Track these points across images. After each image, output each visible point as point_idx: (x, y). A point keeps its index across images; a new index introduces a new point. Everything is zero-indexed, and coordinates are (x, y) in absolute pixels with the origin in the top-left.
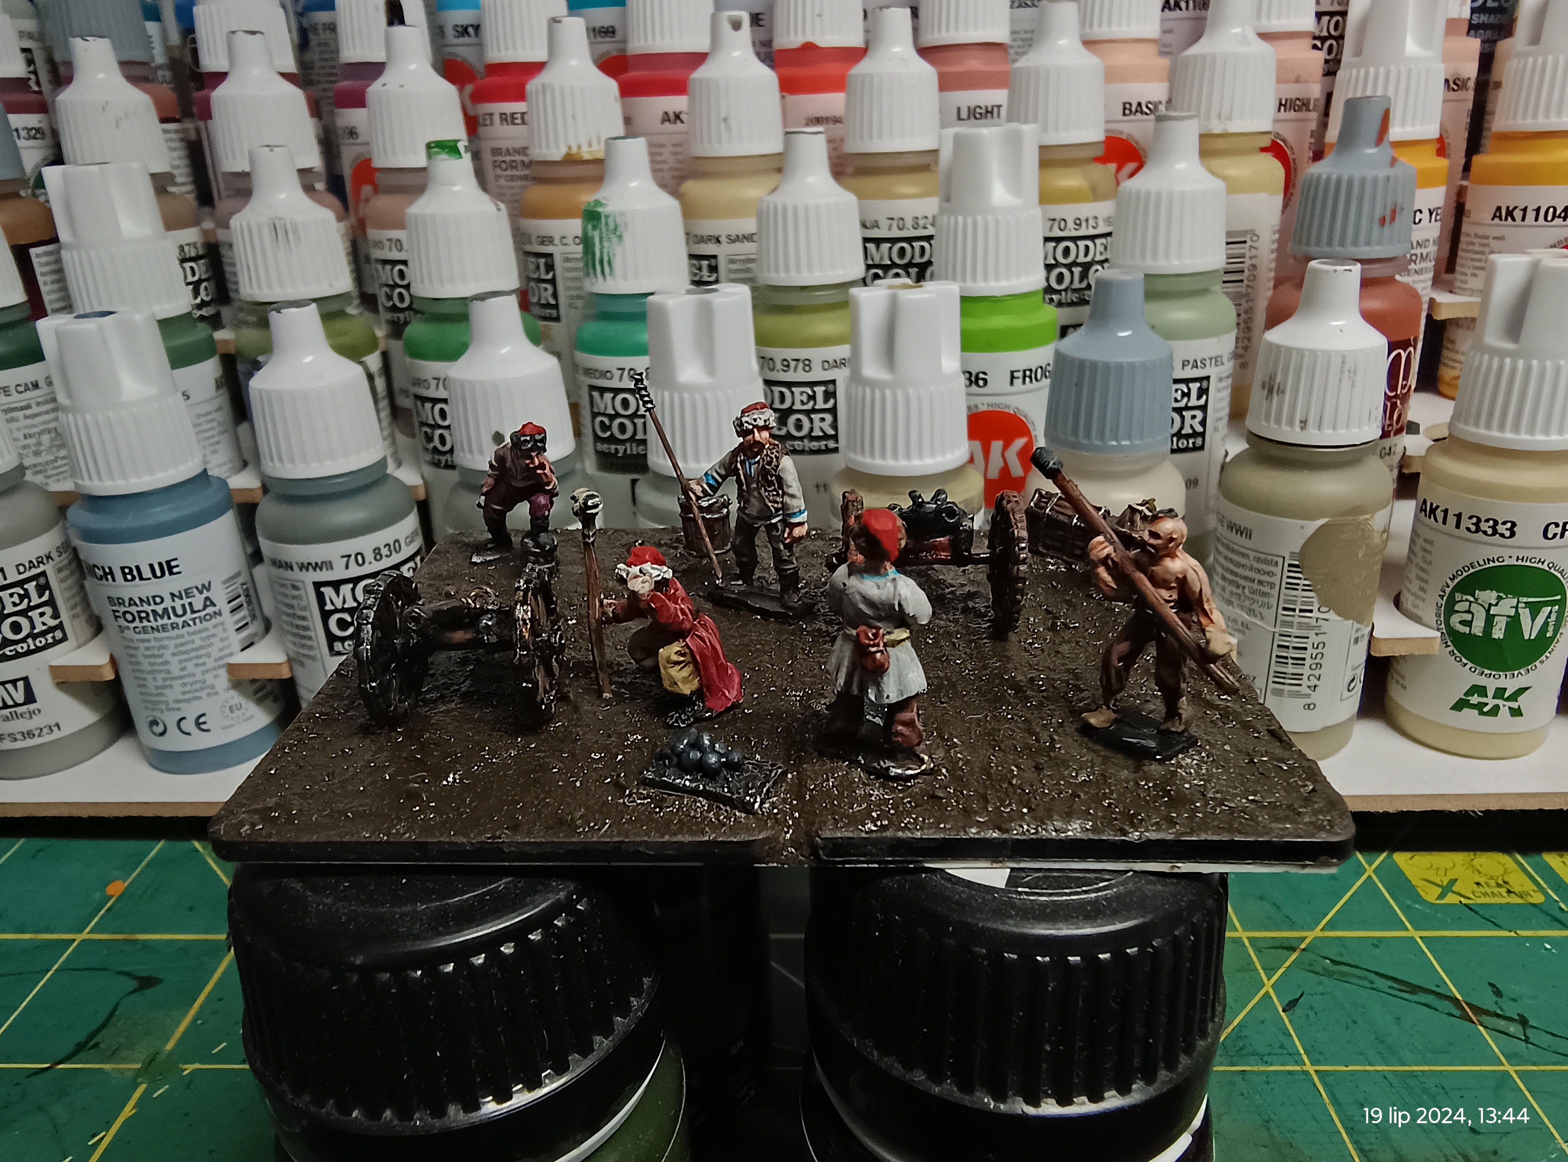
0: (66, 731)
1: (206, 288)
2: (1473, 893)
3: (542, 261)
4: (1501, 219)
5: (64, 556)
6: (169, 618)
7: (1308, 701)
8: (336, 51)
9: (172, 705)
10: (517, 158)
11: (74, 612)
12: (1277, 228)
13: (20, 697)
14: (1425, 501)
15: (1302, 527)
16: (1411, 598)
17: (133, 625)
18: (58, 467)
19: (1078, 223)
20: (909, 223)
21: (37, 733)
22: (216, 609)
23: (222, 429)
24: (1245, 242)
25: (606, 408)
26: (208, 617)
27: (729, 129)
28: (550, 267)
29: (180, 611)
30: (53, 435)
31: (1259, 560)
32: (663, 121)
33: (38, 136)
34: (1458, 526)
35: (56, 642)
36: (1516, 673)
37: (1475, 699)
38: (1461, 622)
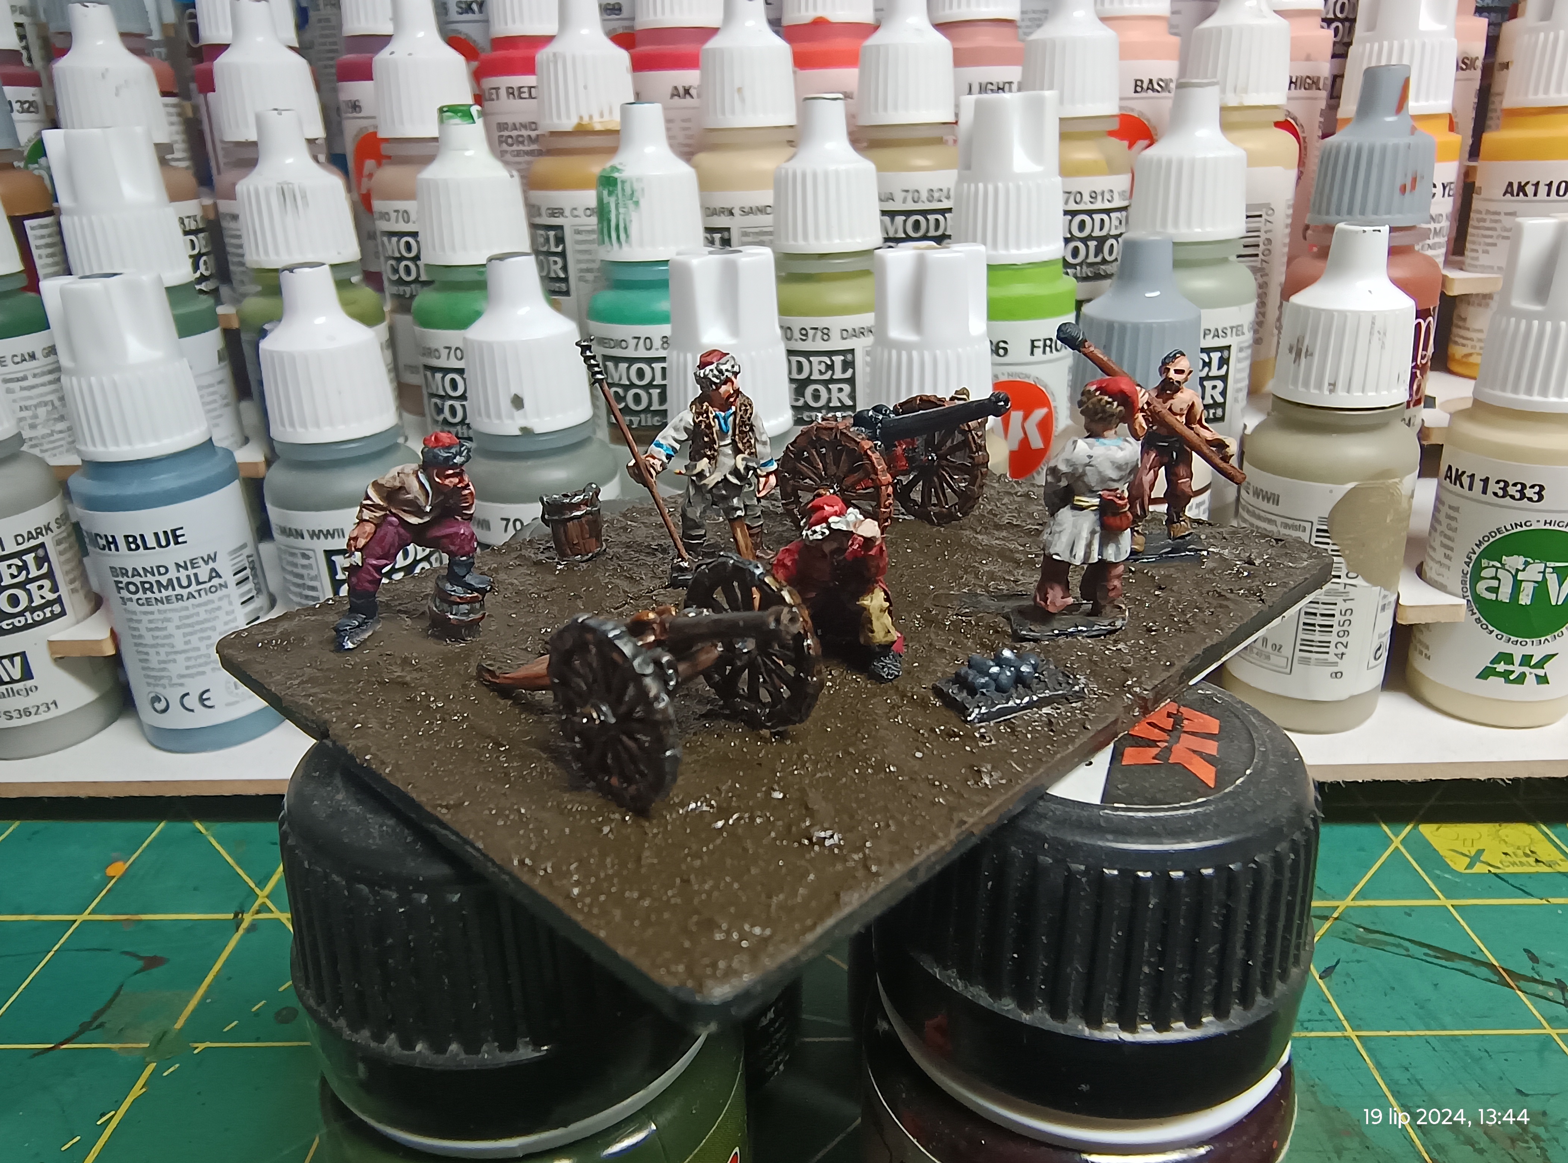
0: (63, 710)
1: (205, 262)
2: (1501, 862)
3: (552, 234)
4: (1512, 195)
5: (63, 528)
6: (174, 589)
7: (1336, 669)
8: (340, 26)
9: (175, 680)
10: (525, 133)
11: (72, 586)
12: (1291, 203)
13: (17, 674)
14: (1450, 468)
15: (1331, 491)
16: (1435, 566)
17: (137, 596)
18: (53, 442)
19: (1094, 196)
20: (924, 195)
21: (33, 711)
22: (221, 581)
23: (225, 401)
24: (1260, 216)
25: (620, 379)
26: (213, 589)
27: (743, 100)
28: (560, 240)
29: (185, 583)
30: (50, 408)
31: (1286, 526)
32: (673, 96)
33: (32, 109)
34: (1484, 492)
35: (55, 617)
36: (1543, 639)
37: (1501, 667)
38: (1487, 589)
